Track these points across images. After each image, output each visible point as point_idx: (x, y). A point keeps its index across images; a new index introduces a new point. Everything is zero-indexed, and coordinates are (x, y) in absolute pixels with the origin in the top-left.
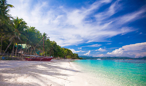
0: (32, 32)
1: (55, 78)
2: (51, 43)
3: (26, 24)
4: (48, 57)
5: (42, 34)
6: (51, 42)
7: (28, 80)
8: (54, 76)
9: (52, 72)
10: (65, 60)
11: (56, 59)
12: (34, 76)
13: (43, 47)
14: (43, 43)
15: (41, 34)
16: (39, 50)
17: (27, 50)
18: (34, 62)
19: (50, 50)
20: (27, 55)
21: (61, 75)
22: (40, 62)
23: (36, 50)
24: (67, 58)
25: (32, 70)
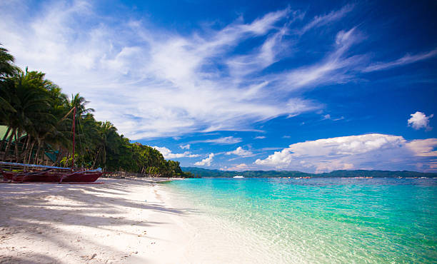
0: (33, 87)
1: (109, 232)
2: (99, 128)
3: (11, 58)
4: (86, 171)
5: (70, 99)
6: (100, 123)
7: (11, 246)
8: (105, 227)
9: (99, 218)
10: (143, 179)
11: (115, 178)
12: (36, 232)
13: (72, 138)
14: (71, 126)
15: (64, 97)
16: (57, 148)
17: (12, 147)
18: (38, 185)
19: (94, 147)
20: (10, 163)
21: (127, 223)
22: (58, 187)
23: (46, 148)
24: (146, 175)
25: (26, 213)
